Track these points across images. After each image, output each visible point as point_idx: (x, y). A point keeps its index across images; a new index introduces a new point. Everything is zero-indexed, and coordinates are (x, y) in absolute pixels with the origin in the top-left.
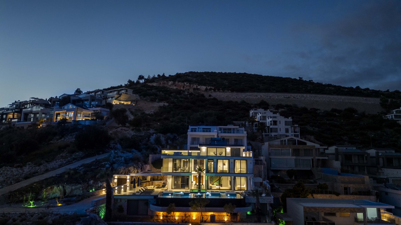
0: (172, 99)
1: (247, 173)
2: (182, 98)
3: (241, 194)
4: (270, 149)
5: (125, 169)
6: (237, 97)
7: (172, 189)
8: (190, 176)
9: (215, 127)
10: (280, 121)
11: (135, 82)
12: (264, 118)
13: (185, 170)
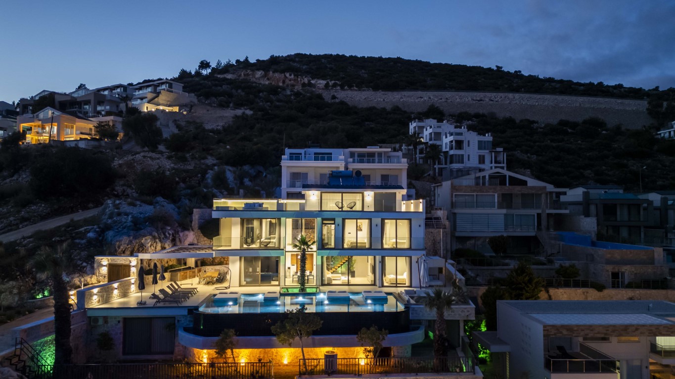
0: (261, 104)
1: (410, 249)
2: (279, 101)
3: (398, 297)
4: (454, 194)
5: (131, 242)
6: (384, 100)
7: (240, 285)
8: (282, 258)
9: (341, 150)
10: (469, 141)
11: (193, 73)
12: (437, 136)
13: (270, 242)
